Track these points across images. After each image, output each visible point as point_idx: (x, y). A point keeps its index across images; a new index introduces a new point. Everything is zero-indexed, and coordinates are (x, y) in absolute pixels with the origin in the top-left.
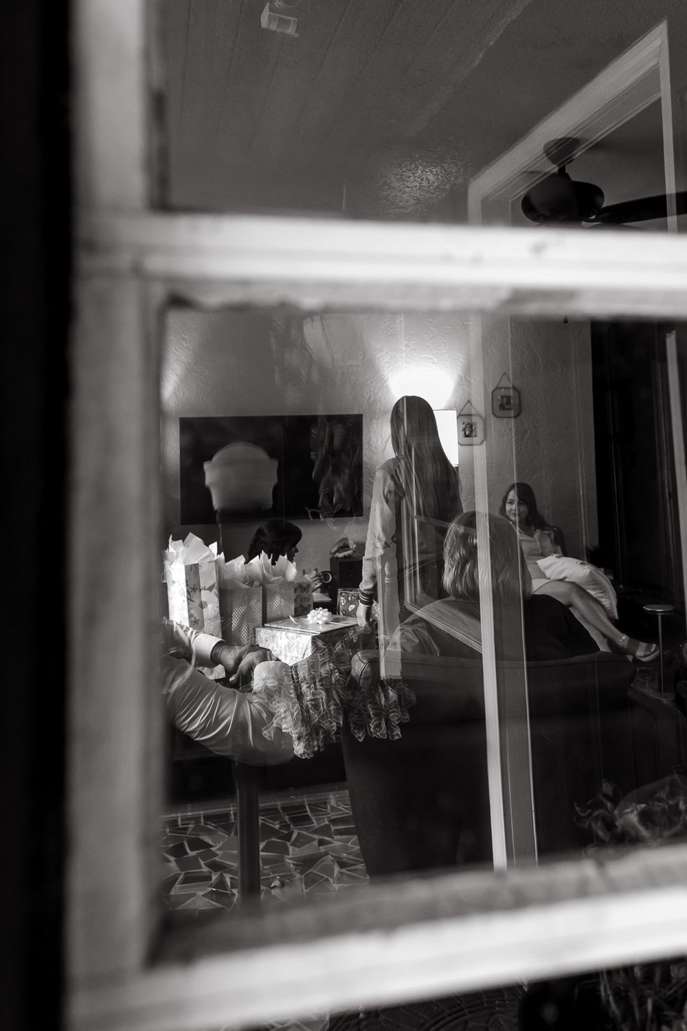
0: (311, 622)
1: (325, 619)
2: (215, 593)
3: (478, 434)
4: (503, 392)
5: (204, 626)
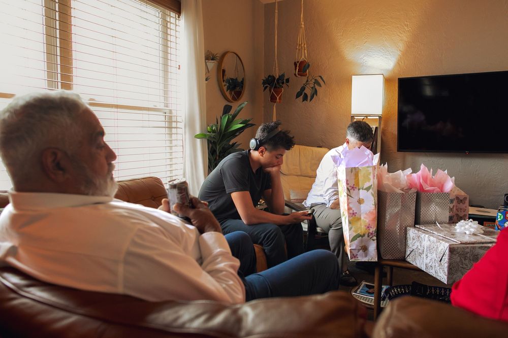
0: (458, 231)
1: (473, 230)
2: (372, 193)
5: (360, 218)
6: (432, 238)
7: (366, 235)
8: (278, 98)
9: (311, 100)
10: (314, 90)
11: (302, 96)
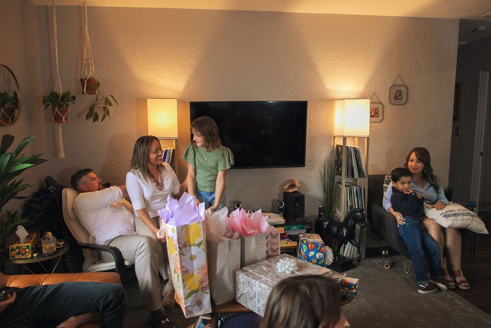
1: (291, 269)
2: (203, 248)
3: (380, 116)
4: (398, 88)
5: (193, 275)
6: (263, 285)
7: (200, 290)
8: (64, 118)
9: (102, 121)
10: (106, 111)
11: (92, 117)
